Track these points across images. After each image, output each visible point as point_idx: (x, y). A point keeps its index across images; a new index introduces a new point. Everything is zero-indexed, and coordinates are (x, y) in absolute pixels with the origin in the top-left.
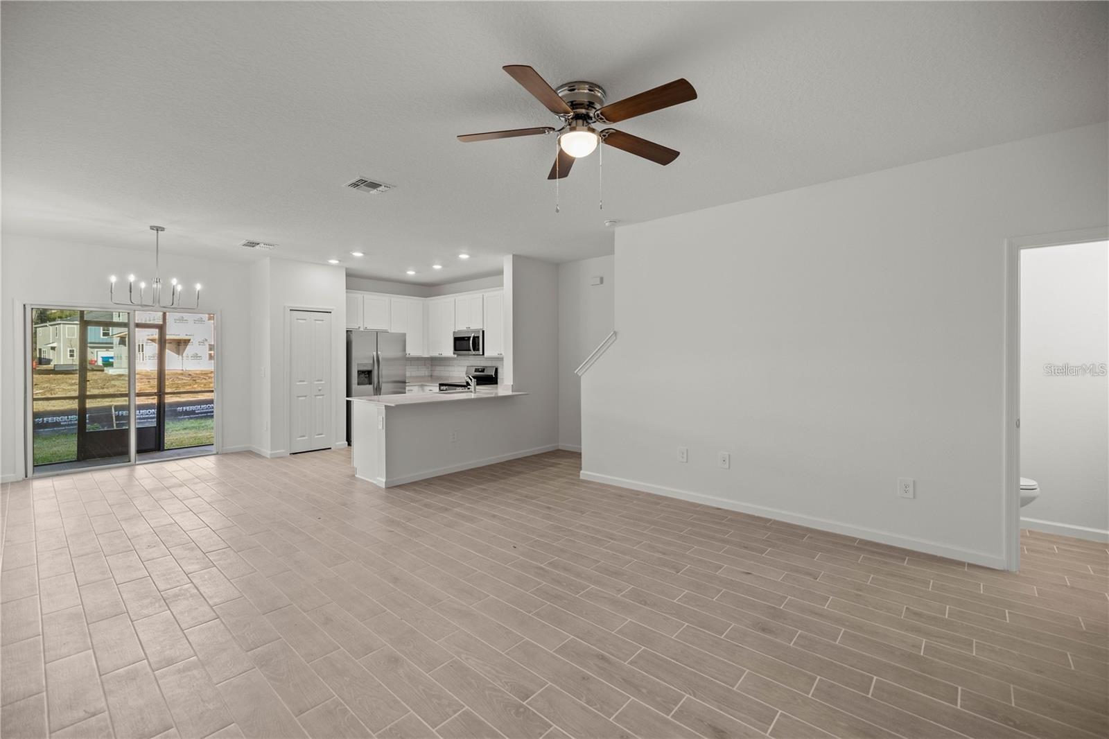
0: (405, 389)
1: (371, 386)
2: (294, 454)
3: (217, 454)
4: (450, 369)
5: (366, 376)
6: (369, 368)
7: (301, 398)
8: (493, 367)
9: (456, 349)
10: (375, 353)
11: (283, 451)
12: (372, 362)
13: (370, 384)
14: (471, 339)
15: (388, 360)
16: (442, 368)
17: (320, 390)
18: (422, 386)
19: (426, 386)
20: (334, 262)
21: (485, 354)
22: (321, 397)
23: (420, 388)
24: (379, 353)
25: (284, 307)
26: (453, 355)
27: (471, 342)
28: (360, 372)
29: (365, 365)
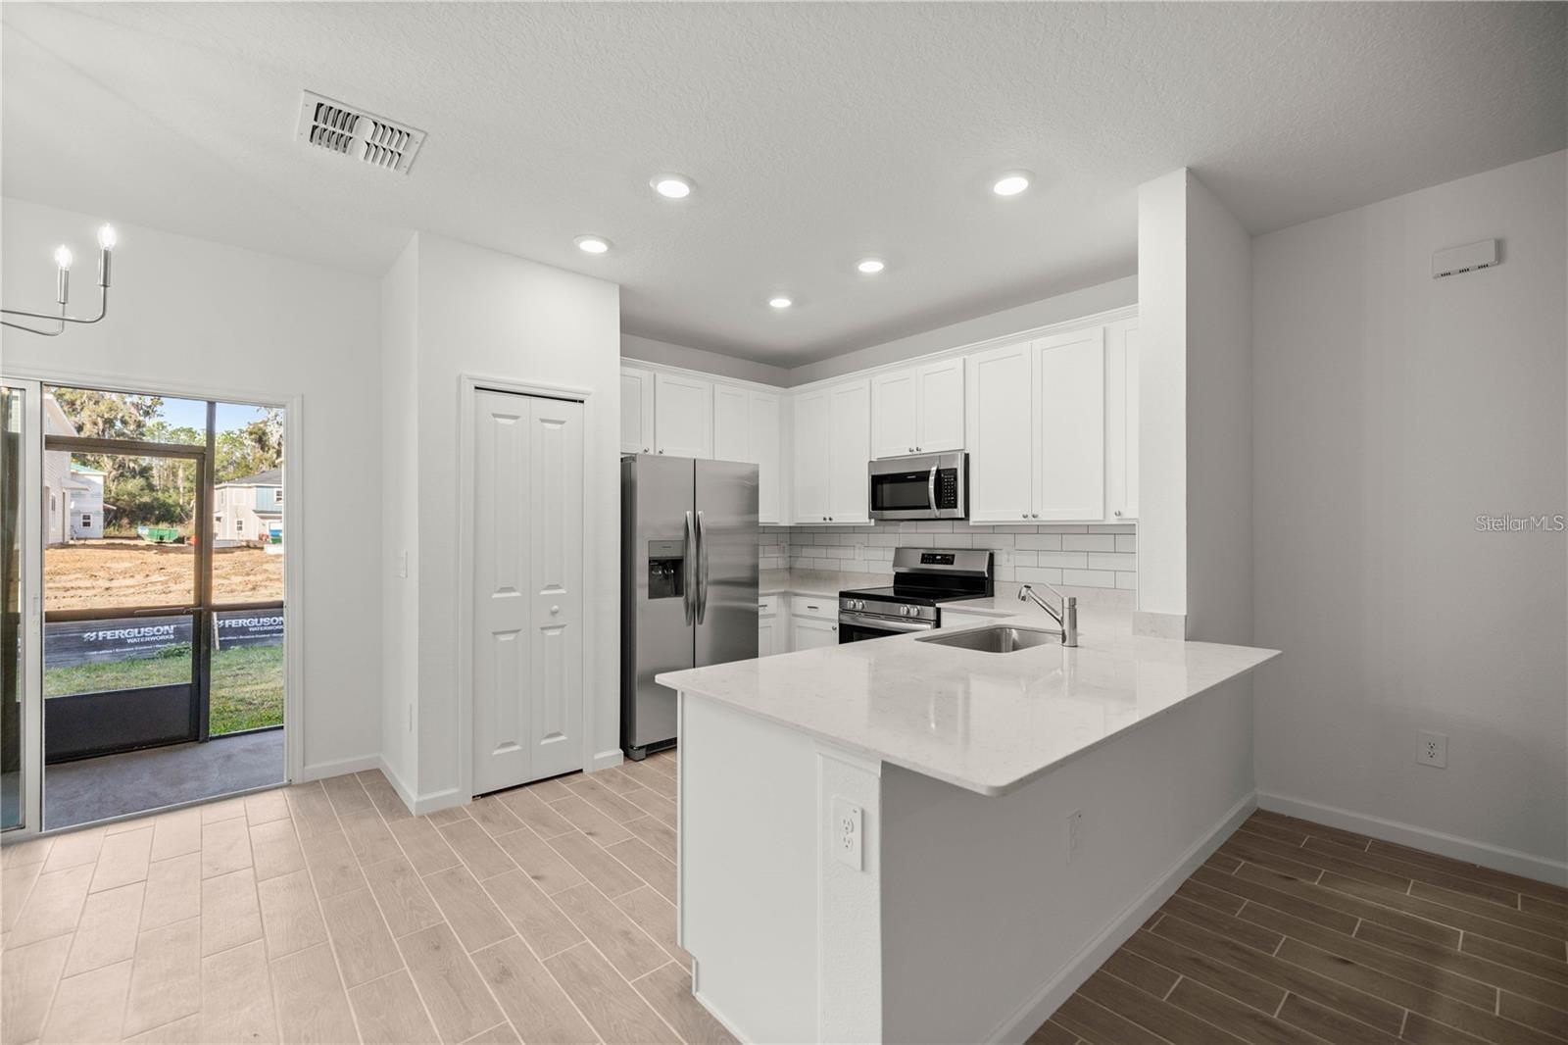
0: (757, 601)
1: (679, 601)
2: (483, 796)
3: (289, 785)
4: (841, 553)
5: (670, 574)
6: (674, 553)
7: (503, 638)
8: (986, 550)
9: (877, 504)
10: (689, 513)
11: (454, 790)
12: (682, 534)
13: (678, 591)
14: (932, 478)
15: (717, 532)
16: (822, 552)
17: (554, 613)
18: (786, 595)
19: (796, 595)
20: (593, 247)
21: (974, 518)
22: (557, 632)
23: (781, 600)
24: (699, 513)
25: (459, 379)
26: (868, 521)
27: (931, 486)
28: (655, 563)
29: (666, 544)
